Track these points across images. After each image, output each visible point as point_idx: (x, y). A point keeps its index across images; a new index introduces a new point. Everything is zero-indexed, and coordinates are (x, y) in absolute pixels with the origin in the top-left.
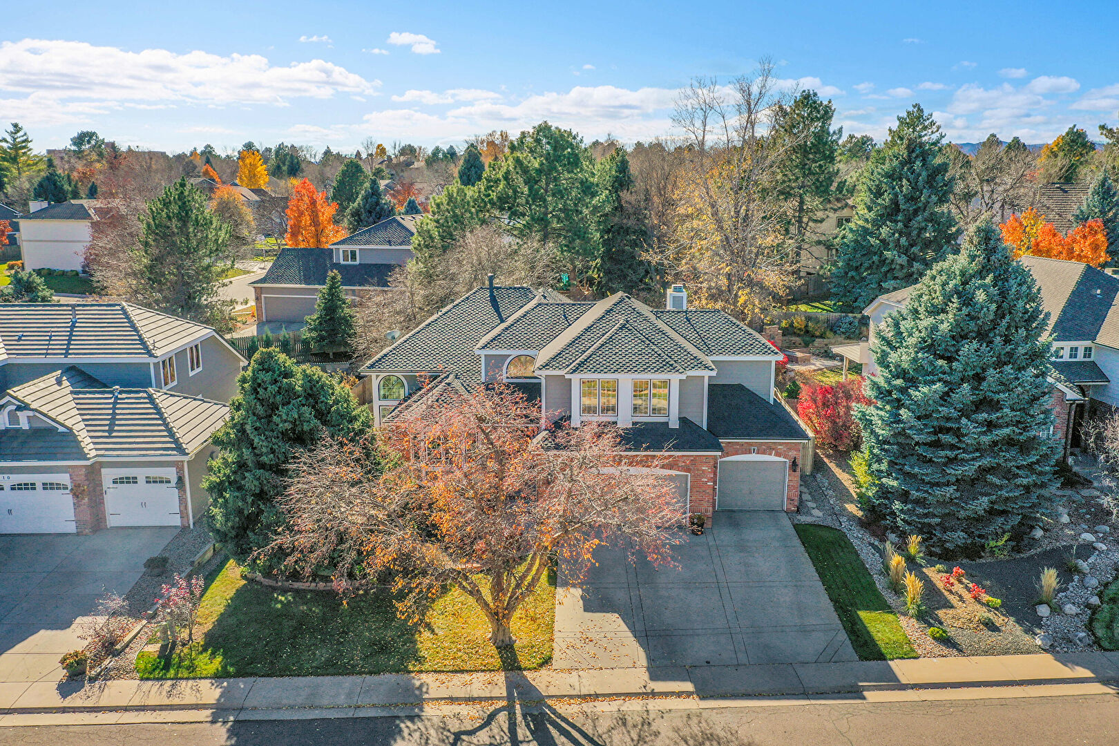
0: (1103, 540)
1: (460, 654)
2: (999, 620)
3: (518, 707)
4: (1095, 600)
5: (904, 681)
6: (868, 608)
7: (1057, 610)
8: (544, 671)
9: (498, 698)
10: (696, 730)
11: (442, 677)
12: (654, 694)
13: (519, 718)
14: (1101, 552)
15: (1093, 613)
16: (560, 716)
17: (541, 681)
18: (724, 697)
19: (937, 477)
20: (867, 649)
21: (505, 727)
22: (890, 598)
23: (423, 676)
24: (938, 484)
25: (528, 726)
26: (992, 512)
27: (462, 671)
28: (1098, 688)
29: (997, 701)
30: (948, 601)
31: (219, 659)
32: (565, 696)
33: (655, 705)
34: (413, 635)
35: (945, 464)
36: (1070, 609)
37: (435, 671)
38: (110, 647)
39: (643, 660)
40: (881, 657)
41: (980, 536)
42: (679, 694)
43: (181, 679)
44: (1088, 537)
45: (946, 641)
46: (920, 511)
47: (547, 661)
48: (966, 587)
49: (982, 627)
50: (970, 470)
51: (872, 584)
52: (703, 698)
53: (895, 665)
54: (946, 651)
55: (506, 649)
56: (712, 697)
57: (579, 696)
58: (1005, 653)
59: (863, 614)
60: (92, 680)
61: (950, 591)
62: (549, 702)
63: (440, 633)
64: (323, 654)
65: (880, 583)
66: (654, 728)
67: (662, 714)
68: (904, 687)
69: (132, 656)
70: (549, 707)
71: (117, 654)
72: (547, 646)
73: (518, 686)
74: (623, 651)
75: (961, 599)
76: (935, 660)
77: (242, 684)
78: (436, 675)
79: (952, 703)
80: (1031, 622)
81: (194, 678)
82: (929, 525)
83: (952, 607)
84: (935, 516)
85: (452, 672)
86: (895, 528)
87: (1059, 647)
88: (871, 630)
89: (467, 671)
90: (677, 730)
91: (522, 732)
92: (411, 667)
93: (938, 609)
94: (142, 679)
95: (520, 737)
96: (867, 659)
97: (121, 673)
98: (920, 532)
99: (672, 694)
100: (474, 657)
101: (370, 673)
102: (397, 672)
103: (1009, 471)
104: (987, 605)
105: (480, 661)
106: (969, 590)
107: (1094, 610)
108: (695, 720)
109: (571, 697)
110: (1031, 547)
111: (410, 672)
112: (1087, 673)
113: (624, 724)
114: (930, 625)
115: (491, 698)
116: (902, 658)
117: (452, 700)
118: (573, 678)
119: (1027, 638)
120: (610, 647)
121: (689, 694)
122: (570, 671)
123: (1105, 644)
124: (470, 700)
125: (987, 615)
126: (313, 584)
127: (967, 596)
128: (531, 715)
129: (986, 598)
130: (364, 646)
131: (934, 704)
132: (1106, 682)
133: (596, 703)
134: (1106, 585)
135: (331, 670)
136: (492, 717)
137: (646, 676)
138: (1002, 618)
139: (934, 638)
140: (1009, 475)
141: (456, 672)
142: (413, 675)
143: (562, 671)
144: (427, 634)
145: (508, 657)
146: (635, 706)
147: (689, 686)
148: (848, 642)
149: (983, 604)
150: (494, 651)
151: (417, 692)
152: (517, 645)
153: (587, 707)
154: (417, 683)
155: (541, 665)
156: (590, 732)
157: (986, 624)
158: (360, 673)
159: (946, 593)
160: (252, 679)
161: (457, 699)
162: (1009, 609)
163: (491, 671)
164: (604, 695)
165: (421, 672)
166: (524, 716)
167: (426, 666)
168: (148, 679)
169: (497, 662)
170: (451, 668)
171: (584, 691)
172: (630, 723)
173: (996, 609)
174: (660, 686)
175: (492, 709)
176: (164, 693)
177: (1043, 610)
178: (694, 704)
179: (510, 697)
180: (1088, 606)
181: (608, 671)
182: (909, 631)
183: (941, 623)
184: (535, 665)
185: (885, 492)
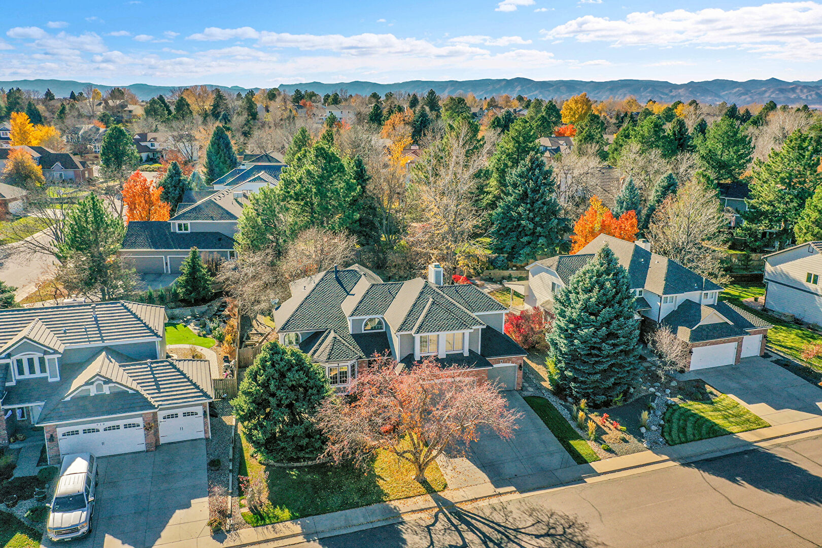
0: (658, 390)
1: (404, 489)
2: (627, 437)
3: (444, 510)
4: (662, 422)
5: (599, 472)
6: (573, 439)
7: (648, 429)
8: (446, 491)
9: (434, 507)
10: (527, 508)
11: (402, 501)
12: (500, 494)
13: (449, 515)
14: (659, 397)
15: (663, 429)
16: (466, 511)
17: (447, 495)
18: (529, 491)
19: (591, 371)
20: (579, 459)
21: (446, 520)
22: (580, 432)
23: (392, 502)
24: (591, 374)
25: (455, 518)
26: (614, 384)
27: (410, 497)
28: (671, 463)
29: (637, 476)
30: (605, 431)
31: (286, 510)
32: (463, 501)
33: (503, 499)
34: (375, 483)
35: (593, 364)
36: (654, 428)
37: (397, 499)
39: (487, 480)
40: (586, 462)
41: (610, 396)
42: (511, 492)
43: (275, 523)
44: (652, 390)
45: (610, 450)
46: (583, 386)
47: (445, 486)
48: (610, 422)
49: (621, 441)
50: (605, 366)
51: (570, 426)
52: (521, 492)
53: (592, 464)
54: (611, 455)
55: (424, 482)
56: (525, 492)
57: (469, 500)
58: (634, 452)
59: (571, 442)
60: (228, 532)
61: (604, 426)
62: (458, 505)
63: (388, 480)
65: (573, 425)
66: (509, 509)
67: (508, 502)
68: (599, 475)
70: (459, 508)
71: (230, 516)
72: (442, 478)
73: (440, 500)
74: (477, 476)
75: (610, 429)
76: (607, 460)
77: (307, 521)
78: (399, 501)
79: (621, 478)
80: (640, 436)
81: (281, 522)
82: (588, 393)
83: (607, 434)
84: (590, 388)
85: (405, 498)
86: (571, 395)
87: (653, 446)
88: (578, 449)
89: (412, 497)
90: (519, 509)
91: (455, 521)
92: (384, 499)
93: (602, 435)
94: (254, 527)
95: (456, 524)
96: (580, 464)
97: (240, 526)
98: (584, 396)
99: (508, 493)
100: (412, 489)
102: (379, 502)
103: (621, 364)
104: (620, 430)
105: (415, 491)
106: (612, 424)
107: (662, 426)
108: (523, 503)
109: (465, 501)
110: (630, 398)
111: (385, 502)
112: (667, 458)
113: (495, 510)
114: (601, 444)
115: (430, 508)
116: (594, 461)
117: (413, 511)
118: (461, 492)
119: (640, 444)
120: (470, 475)
121: (515, 492)
122: (458, 489)
123: (670, 442)
124: (421, 510)
125: (622, 435)
126: (306, 463)
127: (612, 427)
128: (454, 513)
129: (619, 427)
130: (356, 493)
131: (614, 480)
132: (674, 460)
133: (478, 502)
134: (664, 414)
135: (347, 507)
136: (436, 516)
137: (492, 486)
139: (604, 450)
140: (621, 366)
141: (407, 498)
142: (387, 503)
143: (455, 489)
144: (381, 481)
145: (427, 487)
146: (494, 501)
147: (513, 488)
148: (570, 457)
149: (619, 430)
150: (420, 485)
151: (395, 511)
152: (428, 480)
153: (475, 504)
154: (392, 506)
155: (444, 488)
156: (483, 516)
157: (623, 440)
158: (363, 506)
159: (603, 427)
160: (311, 517)
161: (416, 511)
162: (630, 431)
163: (423, 495)
164: (479, 498)
166: (450, 513)
167: (391, 497)
168: (258, 526)
169: (423, 490)
170: (404, 496)
171: (470, 498)
172: (497, 509)
173: (625, 432)
174: (501, 490)
175: (434, 513)
177: (643, 430)
178: (518, 496)
179: (439, 506)
180: (660, 425)
181: (475, 486)
182: (593, 447)
183: (605, 442)
184: (441, 489)
185: (564, 377)
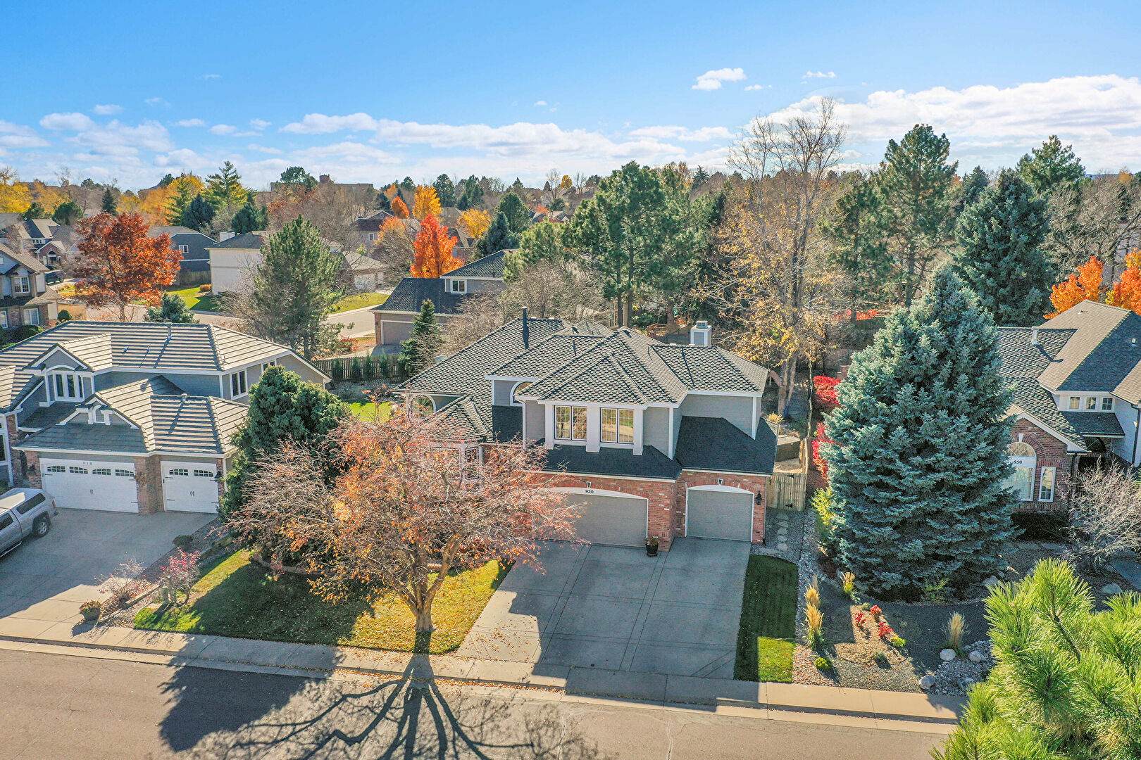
3: (408, 682)
5: (763, 701)
6: (772, 634)
7: (963, 656)
8: (446, 656)
9: (396, 673)
10: (543, 717)
11: (361, 652)
12: (527, 686)
13: (404, 690)
16: (437, 694)
17: (440, 664)
18: (588, 695)
19: (877, 518)
20: (747, 670)
21: (389, 695)
22: (801, 629)
23: (347, 649)
25: (407, 697)
26: (934, 557)
27: (379, 649)
30: (853, 636)
31: (197, 619)
32: (452, 678)
33: (523, 694)
34: (356, 616)
36: (975, 655)
37: (358, 647)
38: (123, 601)
39: (535, 658)
40: (755, 679)
41: (918, 579)
42: (549, 688)
43: (163, 631)
45: (830, 672)
46: (862, 549)
47: (453, 649)
48: (880, 625)
49: (873, 662)
50: (906, 512)
51: (791, 614)
52: (569, 693)
53: (764, 687)
54: (823, 680)
55: (424, 636)
56: (578, 694)
57: (464, 680)
58: (882, 688)
59: (762, 640)
60: (100, 625)
61: (862, 627)
62: (437, 681)
63: (378, 617)
64: (277, 624)
65: (801, 614)
66: (509, 711)
67: (524, 702)
68: (758, 706)
69: (136, 610)
70: (435, 685)
71: (126, 607)
72: (460, 637)
73: (418, 667)
74: (524, 648)
75: (868, 635)
76: (806, 686)
77: (205, 640)
78: (357, 650)
80: (928, 664)
81: (172, 632)
82: (870, 564)
83: (854, 642)
84: (877, 556)
85: (371, 649)
87: (940, 688)
88: (762, 655)
89: (384, 650)
90: (527, 716)
91: (398, 701)
92: (340, 642)
93: (840, 642)
94: (135, 629)
95: (394, 705)
96: (740, 678)
97: (123, 621)
99: (544, 687)
100: (395, 638)
101: (307, 643)
102: (327, 644)
103: (950, 516)
104: (890, 643)
105: (398, 642)
106: (881, 628)
108: (547, 711)
109: (457, 679)
111: (337, 645)
113: (486, 705)
114: (823, 657)
115: (390, 672)
116: (775, 682)
117: (359, 670)
118: (468, 665)
119: (914, 677)
120: (515, 644)
121: (558, 689)
122: (469, 659)
124: (373, 672)
125: (885, 652)
127: (876, 633)
128: (415, 690)
129: (894, 637)
130: (313, 621)
133: (475, 687)
135: (278, 637)
136: (382, 687)
137: (531, 669)
138: (900, 656)
139: (818, 668)
141: (374, 649)
142: (338, 647)
143: (462, 658)
144: (367, 617)
145: (421, 643)
146: (506, 693)
147: (562, 682)
148: (734, 662)
149: (887, 642)
150: (413, 635)
151: (334, 661)
152: (435, 633)
153: (466, 688)
154: (338, 654)
155: (447, 651)
156: (453, 708)
157: (880, 661)
158: (299, 642)
159: (856, 630)
160: (214, 637)
161: (363, 670)
162: (910, 650)
163: (402, 651)
164: (485, 681)
165: (346, 646)
166: (409, 690)
167: (353, 642)
168: (139, 629)
169: (411, 645)
170: (371, 646)
171: (471, 676)
172: (491, 706)
173: (898, 648)
174: (536, 680)
175: (386, 681)
176: (145, 640)
177: (948, 655)
179: (406, 675)
181: (500, 663)
182: (798, 658)
183: (834, 655)
184: (440, 651)
